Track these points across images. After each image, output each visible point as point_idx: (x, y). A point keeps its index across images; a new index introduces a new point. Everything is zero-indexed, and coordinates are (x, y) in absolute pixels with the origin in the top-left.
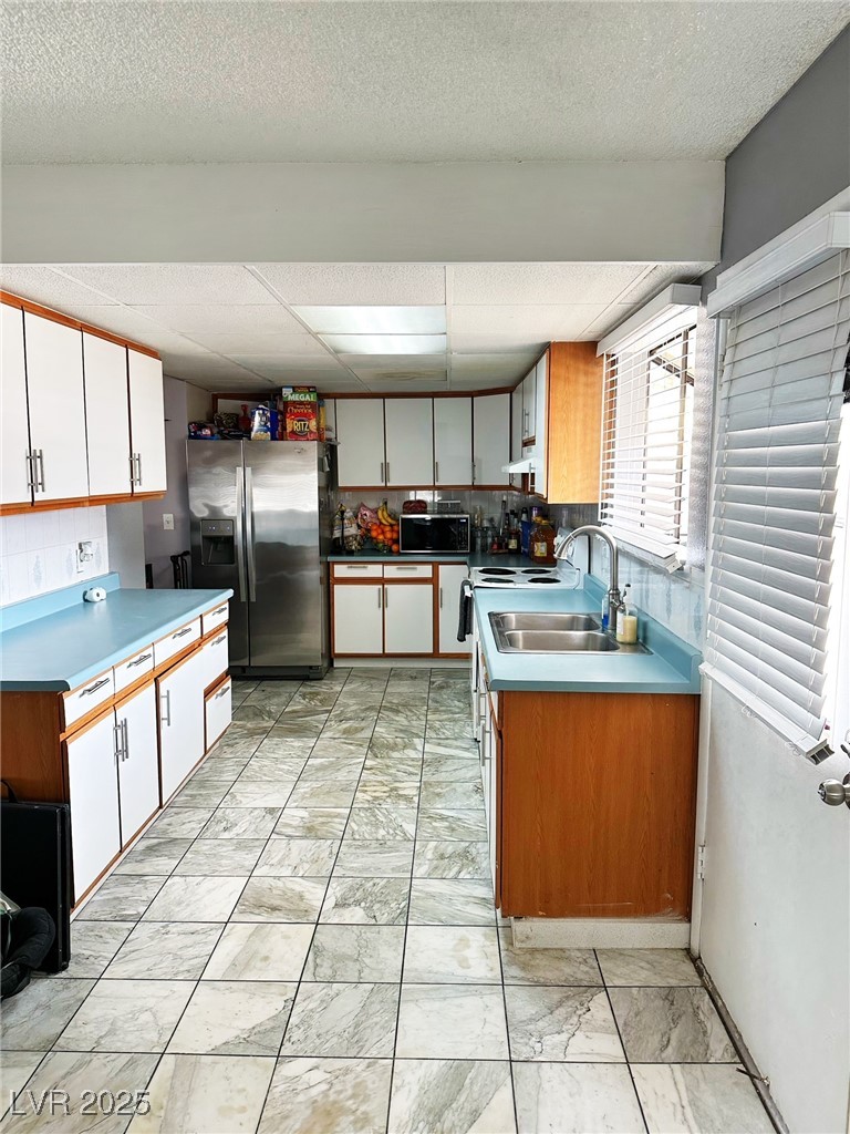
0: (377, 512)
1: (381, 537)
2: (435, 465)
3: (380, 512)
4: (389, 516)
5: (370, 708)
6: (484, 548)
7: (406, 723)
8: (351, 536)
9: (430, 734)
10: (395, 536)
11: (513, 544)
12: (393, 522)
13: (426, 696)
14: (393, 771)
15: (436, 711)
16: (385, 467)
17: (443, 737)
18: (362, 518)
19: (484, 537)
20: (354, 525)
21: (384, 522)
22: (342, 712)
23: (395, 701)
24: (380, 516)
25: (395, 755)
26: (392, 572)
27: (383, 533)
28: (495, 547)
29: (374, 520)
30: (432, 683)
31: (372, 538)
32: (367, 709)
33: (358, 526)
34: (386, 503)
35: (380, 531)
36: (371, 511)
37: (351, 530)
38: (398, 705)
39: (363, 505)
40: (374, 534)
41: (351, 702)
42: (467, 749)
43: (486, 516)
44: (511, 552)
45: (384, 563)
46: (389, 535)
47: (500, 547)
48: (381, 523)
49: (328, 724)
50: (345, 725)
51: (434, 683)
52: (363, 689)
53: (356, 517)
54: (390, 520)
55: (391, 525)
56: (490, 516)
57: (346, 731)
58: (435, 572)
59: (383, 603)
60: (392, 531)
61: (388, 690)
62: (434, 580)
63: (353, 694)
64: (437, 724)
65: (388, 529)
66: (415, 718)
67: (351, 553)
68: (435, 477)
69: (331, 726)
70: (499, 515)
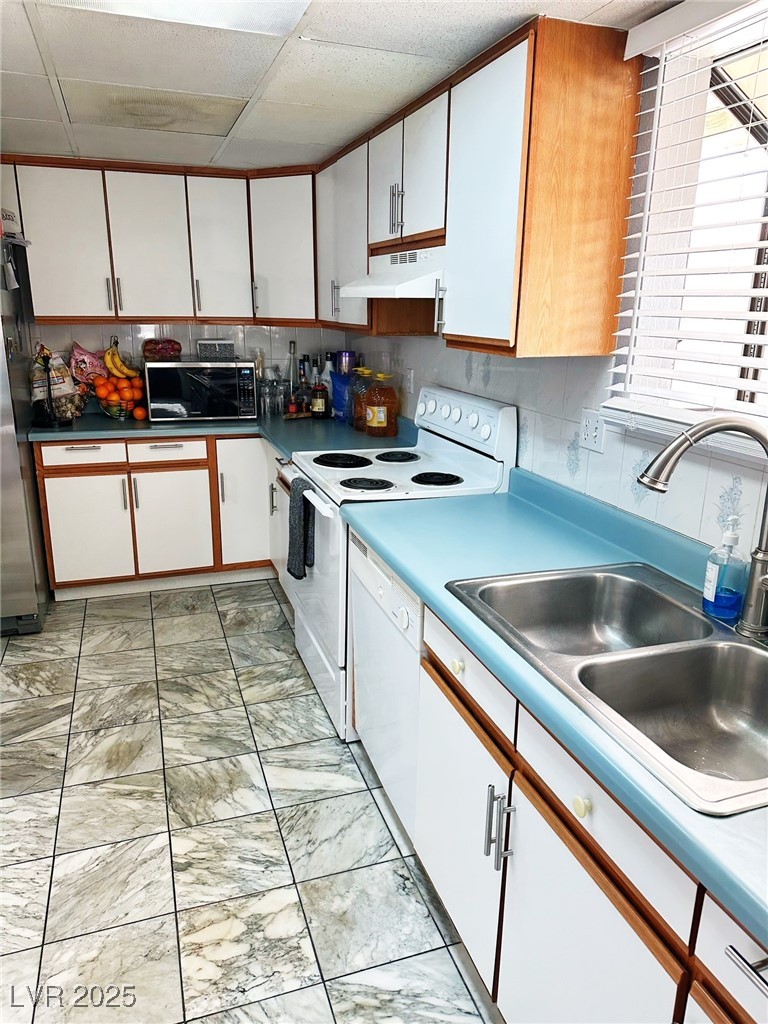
0: (102, 358)
1: (115, 397)
2: (195, 286)
3: (108, 358)
4: (124, 362)
5: (139, 691)
6: (275, 412)
7: (212, 718)
8: (65, 396)
9: (264, 740)
10: (138, 395)
11: (319, 406)
12: (132, 373)
13: (223, 645)
14: (231, 863)
15: (252, 678)
16: (114, 286)
17: (287, 742)
18: (76, 368)
19: (273, 395)
20: (68, 380)
21: (116, 372)
22: (93, 706)
23: (177, 665)
24: (109, 365)
25: (221, 810)
26: (141, 453)
27: (117, 390)
28: (292, 408)
29: (98, 370)
30: (222, 616)
31: (98, 399)
32: (135, 693)
33: (74, 379)
34: (116, 343)
35: (110, 388)
36: (93, 355)
37: (64, 388)
38: (186, 673)
39: (76, 346)
40: (102, 392)
41: (103, 678)
42: (336, 767)
43: (267, 363)
44: (316, 416)
45: (127, 441)
46: (128, 394)
47: (299, 409)
48: (110, 374)
49: (74, 744)
50: (107, 742)
51: (225, 615)
52: (116, 643)
53: (68, 364)
54: (126, 370)
55: (129, 378)
56: (275, 362)
57: (114, 760)
58: (212, 451)
59: (131, 501)
60: (132, 387)
61: (159, 641)
62: (210, 463)
63: (104, 661)
64: (265, 711)
65: (124, 384)
66: (222, 701)
67: (66, 425)
68: (196, 302)
69: (80, 748)
70: (286, 362)
